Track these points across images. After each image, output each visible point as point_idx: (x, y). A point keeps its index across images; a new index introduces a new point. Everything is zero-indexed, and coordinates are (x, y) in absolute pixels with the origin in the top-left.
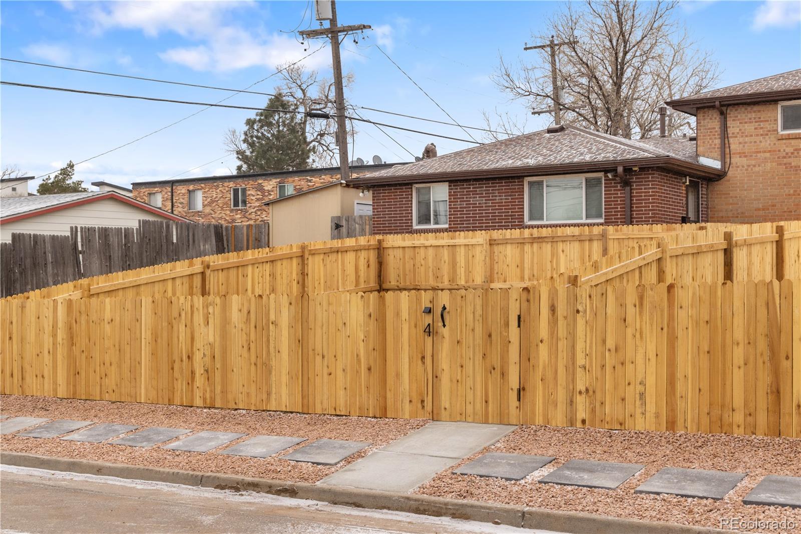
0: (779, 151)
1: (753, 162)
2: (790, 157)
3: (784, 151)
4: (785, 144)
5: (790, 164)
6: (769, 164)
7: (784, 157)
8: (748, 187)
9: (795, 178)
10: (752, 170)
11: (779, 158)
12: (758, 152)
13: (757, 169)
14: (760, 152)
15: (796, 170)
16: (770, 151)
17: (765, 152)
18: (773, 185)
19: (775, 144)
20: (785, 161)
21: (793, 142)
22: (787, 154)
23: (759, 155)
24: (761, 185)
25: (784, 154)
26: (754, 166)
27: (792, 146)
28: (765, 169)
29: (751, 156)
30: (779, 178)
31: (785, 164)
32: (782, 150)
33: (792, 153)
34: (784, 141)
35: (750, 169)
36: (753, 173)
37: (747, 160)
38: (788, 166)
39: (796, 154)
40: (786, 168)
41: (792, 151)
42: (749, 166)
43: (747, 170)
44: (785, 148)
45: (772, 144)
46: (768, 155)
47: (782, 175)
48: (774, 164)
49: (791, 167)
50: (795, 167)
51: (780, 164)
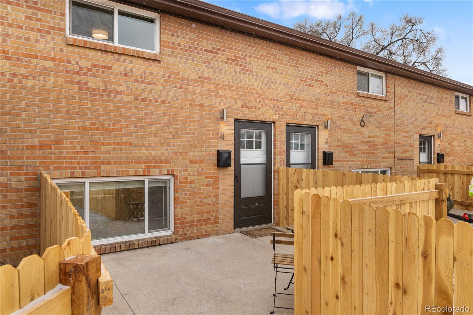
0: (69, 62)
1: (23, 71)
2: (85, 74)
3: (77, 63)
4: (78, 53)
5: (85, 84)
6: (52, 79)
7: (77, 73)
8: (12, 108)
9: (93, 105)
10: (20, 82)
11: (68, 72)
12: (32, 56)
13: (30, 82)
14: (37, 57)
15: (95, 95)
16: (53, 59)
17: (45, 58)
18: (58, 112)
19: (61, 50)
20: (78, 78)
21: (91, 53)
22: (81, 68)
23: (34, 61)
24: (37, 110)
25: (77, 68)
26: (26, 77)
27: (89, 60)
28: (45, 85)
29: (19, 60)
30: (67, 103)
31: (78, 83)
32: (73, 62)
33: (89, 70)
34: (77, 49)
35: (16, 81)
36: (24, 88)
37: (11, 64)
38: (82, 86)
39: (94, 71)
40: (80, 88)
41: (89, 66)
42: (14, 75)
43: (9, 81)
44: (78, 59)
45: (57, 49)
46: (50, 64)
47: (74, 98)
48: (60, 80)
49: (88, 89)
50: (94, 90)
51: (71, 83)
